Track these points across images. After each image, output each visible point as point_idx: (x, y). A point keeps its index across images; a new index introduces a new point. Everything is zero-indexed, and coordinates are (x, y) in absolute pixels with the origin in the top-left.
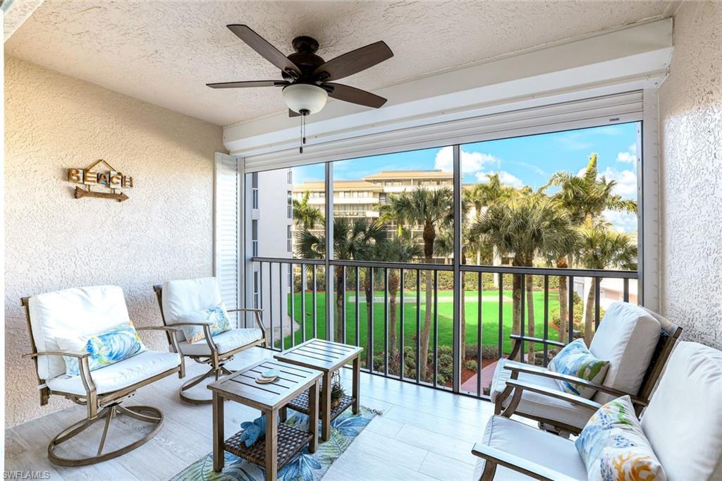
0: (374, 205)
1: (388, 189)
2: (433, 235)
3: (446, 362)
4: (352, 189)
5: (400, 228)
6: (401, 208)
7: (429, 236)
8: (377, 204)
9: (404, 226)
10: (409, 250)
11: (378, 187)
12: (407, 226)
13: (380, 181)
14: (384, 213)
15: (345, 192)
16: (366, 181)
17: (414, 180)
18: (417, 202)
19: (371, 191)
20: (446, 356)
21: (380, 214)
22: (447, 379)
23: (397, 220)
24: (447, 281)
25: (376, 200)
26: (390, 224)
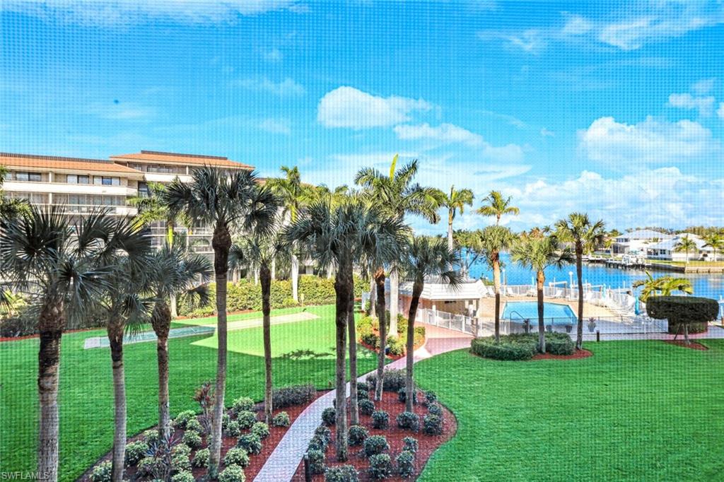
0: (129, 197)
1: (151, 177)
2: (229, 242)
3: (247, 423)
4: (92, 173)
5: (170, 231)
6: (176, 199)
7: (222, 244)
8: (135, 197)
9: (176, 229)
10: (187, 265)
11: (136, 174)
12: (181, 227)
13: (140, 165)
14: (146, 210)
15: (78, 176)
16: (116, 162)
17: (190, 167)
18: (203, 191)
19: (125, 178)
20: (247, 413)
21: (139, 211)
22: (251, 451)
23: (165, 221)
24: (237, 300)
25: (133, 191)
26: (155, 225)
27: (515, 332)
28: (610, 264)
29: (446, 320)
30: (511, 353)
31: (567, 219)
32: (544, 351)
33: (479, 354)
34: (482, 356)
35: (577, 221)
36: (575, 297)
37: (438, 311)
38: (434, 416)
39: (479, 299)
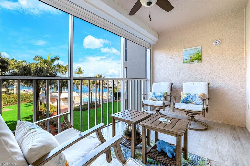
27: (85, 104)
28: (105, 87)
29: (66, 104)
30: (85, 109)
31: (97, 75)
32: (92, 107)
33: (76, 111)
34: (77, 111)
35: (99, 76)
36: (98, 95)
37: (63, 101)
38: (66, 127)
39: (75, 97)
